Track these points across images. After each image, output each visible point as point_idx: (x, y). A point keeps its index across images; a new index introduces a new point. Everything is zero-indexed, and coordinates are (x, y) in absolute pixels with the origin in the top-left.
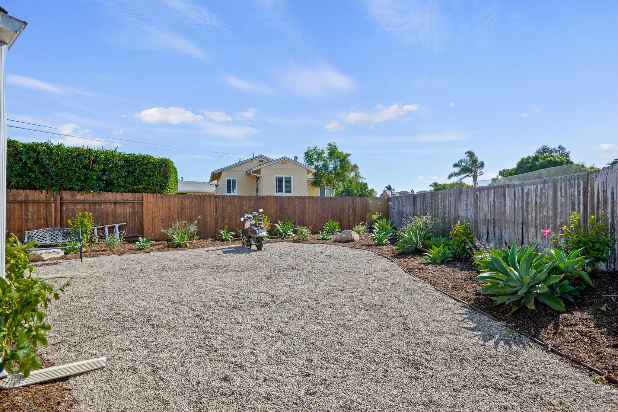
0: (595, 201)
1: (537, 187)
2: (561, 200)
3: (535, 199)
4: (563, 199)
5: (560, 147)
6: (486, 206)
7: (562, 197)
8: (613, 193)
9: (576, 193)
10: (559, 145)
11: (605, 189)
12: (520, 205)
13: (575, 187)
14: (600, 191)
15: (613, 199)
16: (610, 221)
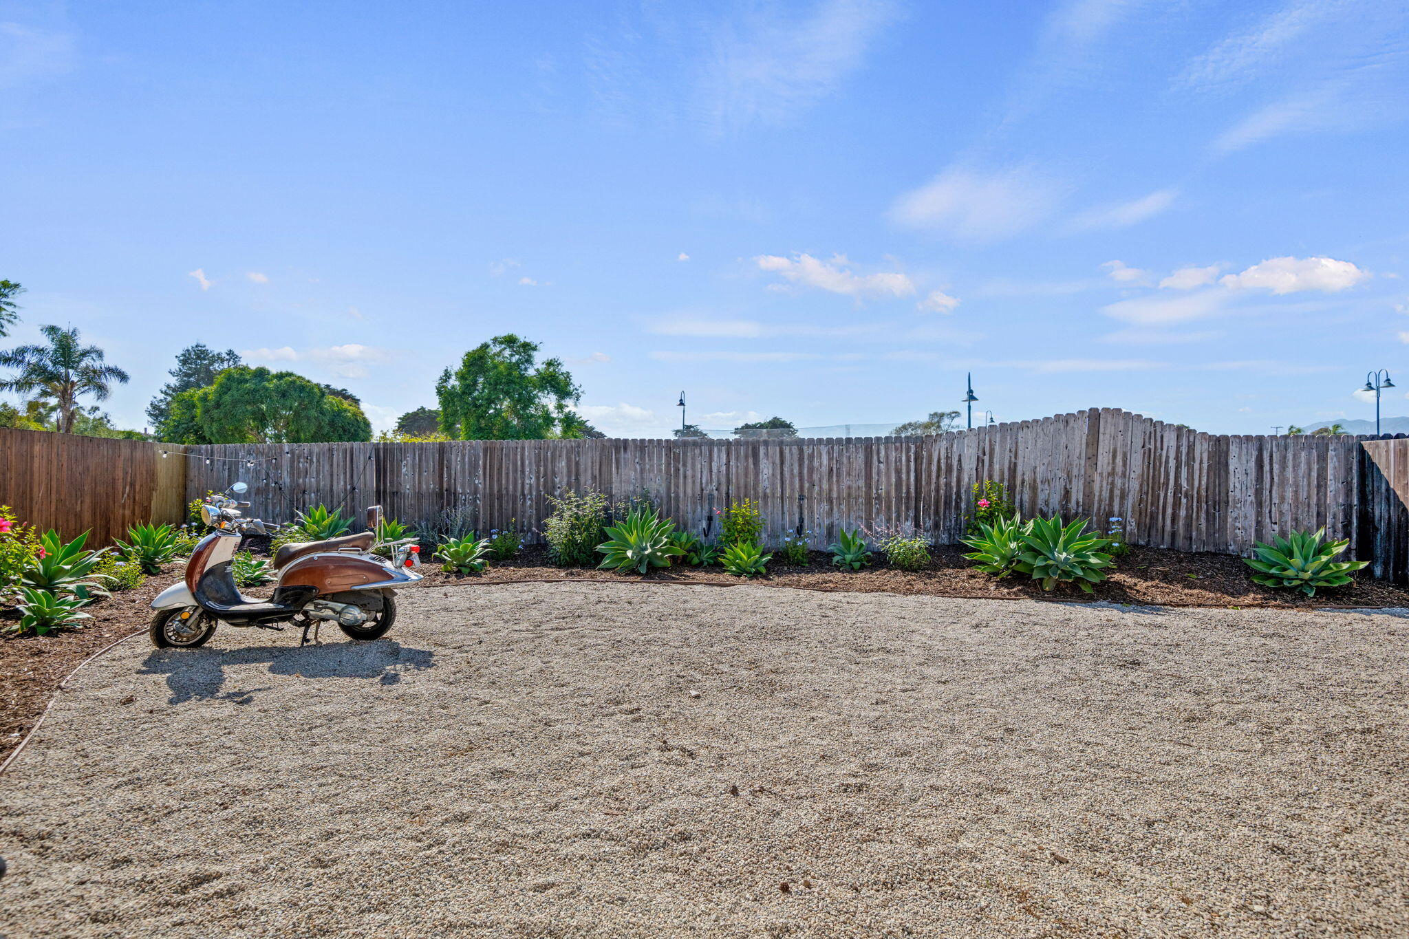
0: (934, 468)
1: (833, 448)
2: (878, 467)
3: (829, 465)
4: (881, 465)
5: (230, 353)
6: (705, 473)
7: (879, 462)
8: (960, 460)
9: (904, 458)
10: (229, 349)
11: (950, 455)
12: (796, 471)
13: (902, 451)
14: (942, 457)
15: (961, 466)
16: (955, 490)
